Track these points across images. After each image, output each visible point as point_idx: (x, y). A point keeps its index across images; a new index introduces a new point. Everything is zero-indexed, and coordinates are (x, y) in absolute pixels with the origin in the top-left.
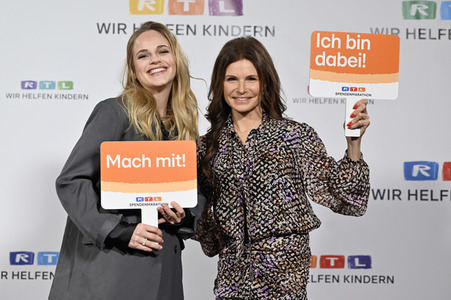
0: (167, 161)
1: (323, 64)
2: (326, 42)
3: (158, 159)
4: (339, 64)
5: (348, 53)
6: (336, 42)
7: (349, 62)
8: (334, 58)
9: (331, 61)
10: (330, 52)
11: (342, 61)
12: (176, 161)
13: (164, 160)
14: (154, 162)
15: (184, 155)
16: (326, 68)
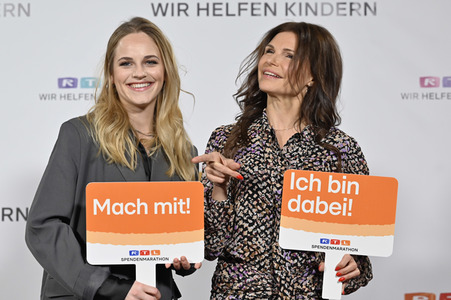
0: (167, 207)
1: (298, 209)
2: (302, 184)
3: (156, 205)
4: (318, 211)
5: (329, 198)
6: (315, 184)
7: (331, 208)
8: (312, 203)
9: (308, 206)
10: (306, 195)
11: (322, 207)
12: (178, 206)
13: (163, 205)
14: (151, 209)
15: (188, 200)
16: (301, 215)
